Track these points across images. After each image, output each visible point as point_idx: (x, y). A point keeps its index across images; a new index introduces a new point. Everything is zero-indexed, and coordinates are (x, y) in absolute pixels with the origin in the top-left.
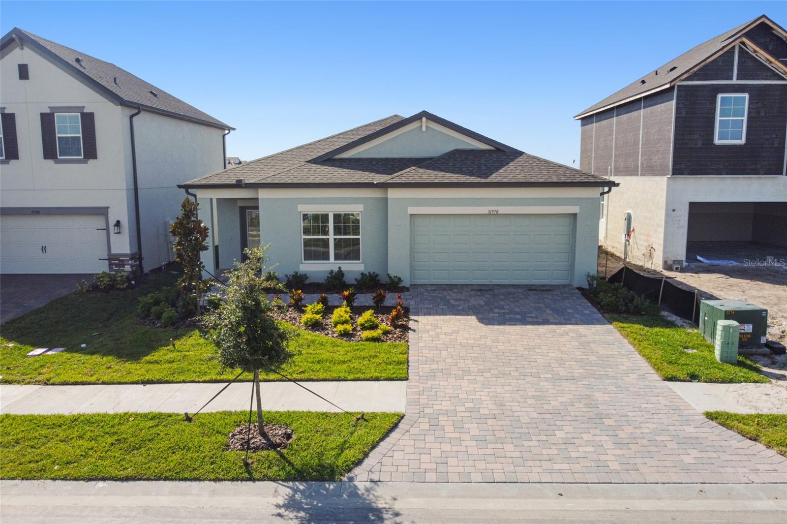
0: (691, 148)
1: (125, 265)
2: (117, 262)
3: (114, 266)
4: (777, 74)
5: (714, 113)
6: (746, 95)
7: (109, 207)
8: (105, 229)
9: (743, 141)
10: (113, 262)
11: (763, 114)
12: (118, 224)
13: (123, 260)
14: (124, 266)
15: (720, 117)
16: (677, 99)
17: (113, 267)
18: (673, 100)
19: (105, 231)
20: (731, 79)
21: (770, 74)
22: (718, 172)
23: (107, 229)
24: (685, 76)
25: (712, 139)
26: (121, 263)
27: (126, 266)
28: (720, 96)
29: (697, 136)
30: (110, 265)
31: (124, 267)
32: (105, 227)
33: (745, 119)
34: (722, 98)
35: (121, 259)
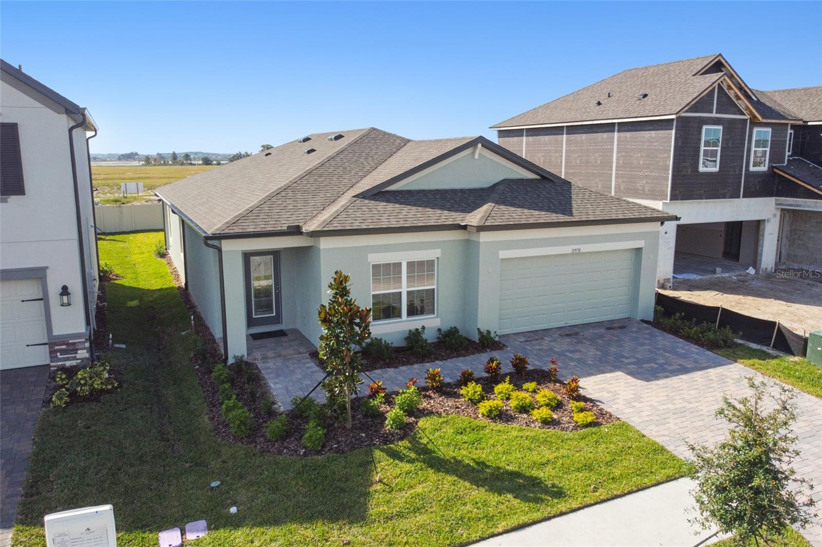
0: (684, 175)
1: (78, 349)
2: (64, 347)
3: (58, 354)
4: (740, 110)
5: (700, 143)
6: (720, 128)
7: (47, 268)
8: (41, 299)
9: (716, 169)
10: (56, 348)
11: (730, 145)
12: (65, 291)
13: (75, 343)
14: (75, 351)
15: (704, 147)
16: (676, 130)
17: (57, 356)
18: (672, 129)
19: (42, 302)
20: (712, 112)
21: (736, 109)
22: (700, 197)
23: (44, 299)
24: (686, 109)
25: (697, 167)
26: (71, 348)
27: (79, 352)
28: (705, 127)
29: (688, 164)
30: (52, 353)
31: (77, 353)
32: (41, 296)
33: (719, 149)
34: (706, 129)
35: (70, 341)
